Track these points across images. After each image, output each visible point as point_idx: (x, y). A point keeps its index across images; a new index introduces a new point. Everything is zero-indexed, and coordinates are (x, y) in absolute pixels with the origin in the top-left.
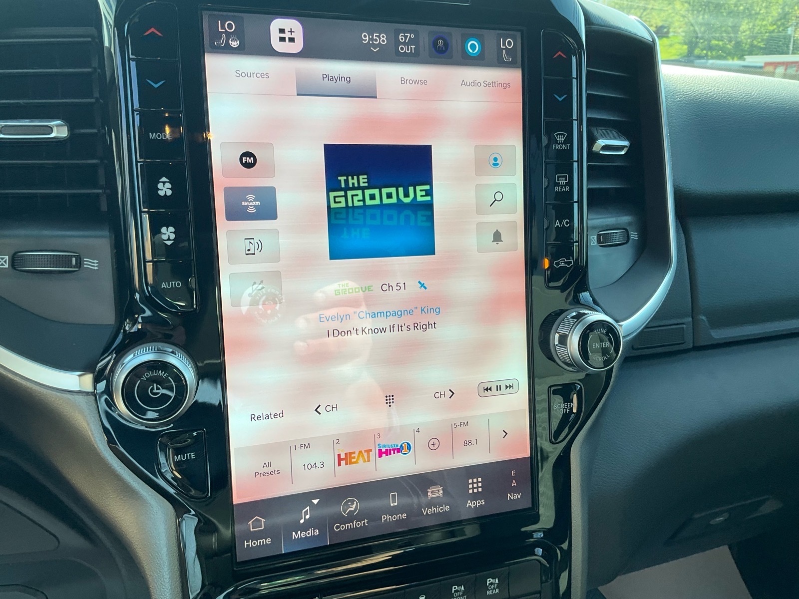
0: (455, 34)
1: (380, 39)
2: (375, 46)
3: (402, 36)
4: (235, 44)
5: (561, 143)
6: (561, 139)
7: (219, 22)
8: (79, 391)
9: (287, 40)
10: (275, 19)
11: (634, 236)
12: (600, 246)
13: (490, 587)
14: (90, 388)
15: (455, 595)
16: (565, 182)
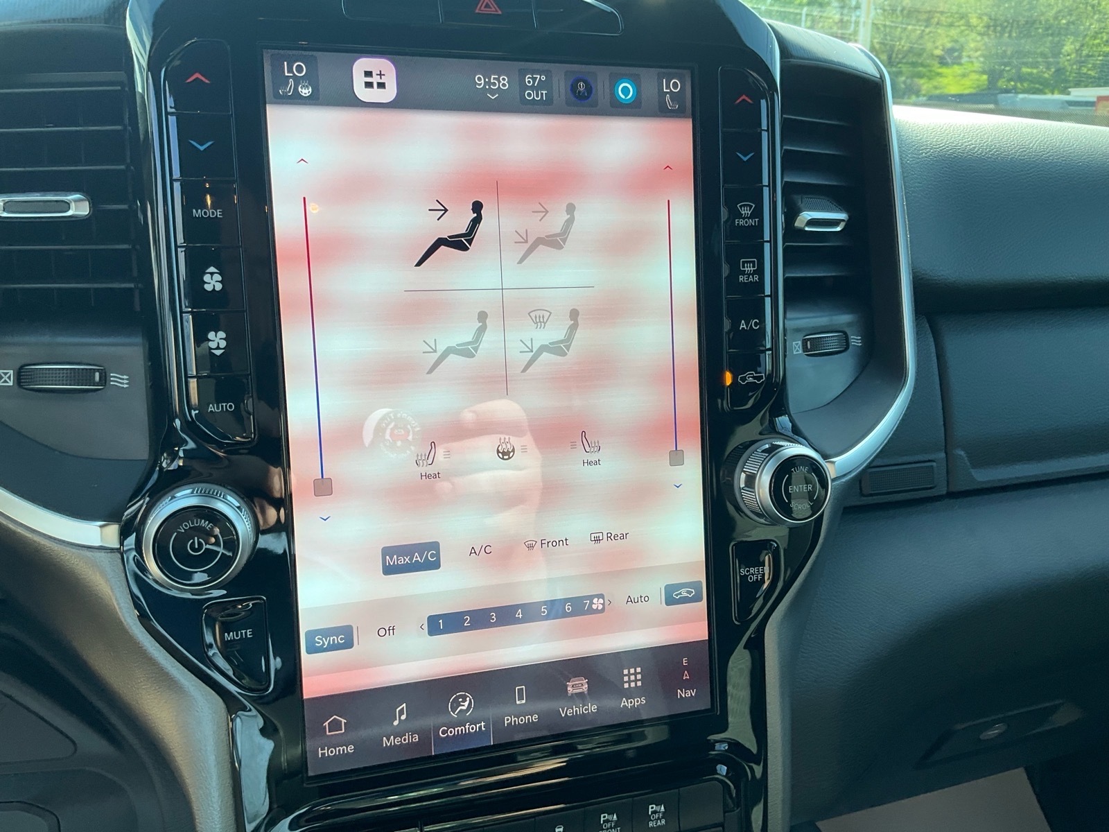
0: (601, 75)
1: (499, 82)
2: (493, 92)
3: (529, 78)
4: (305, 92)
5: (747, 218)
6: (746, 212)
7: (285, 63)
8: (101, 546)
9: (375, 85)
10: (359, 58)
11: (856, 341)
12: (807, 355)
13: (653, 817)
14: (115, 544)
15: (605, 826)
16: (752, 269)
